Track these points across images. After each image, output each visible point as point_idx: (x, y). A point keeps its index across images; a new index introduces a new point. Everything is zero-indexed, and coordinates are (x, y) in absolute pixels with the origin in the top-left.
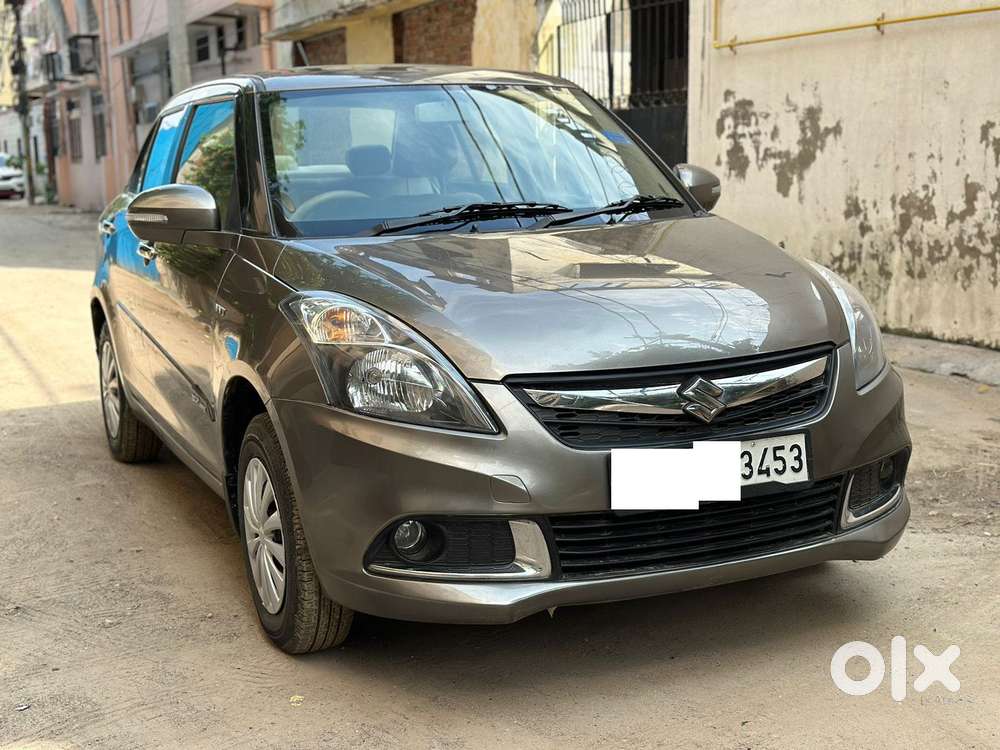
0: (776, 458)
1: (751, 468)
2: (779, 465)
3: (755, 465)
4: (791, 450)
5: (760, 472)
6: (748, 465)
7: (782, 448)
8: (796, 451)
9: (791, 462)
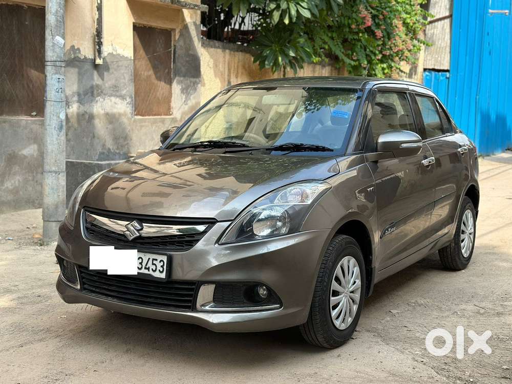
0: (153, 264)
1: (142, 265)
2: (154, 268)
3: (144, 264)
4: (160, 262)
5: (145, 268)
6: (141, 263)
7: (156, 260)
8: (162, 263)
9: (159, 268)
